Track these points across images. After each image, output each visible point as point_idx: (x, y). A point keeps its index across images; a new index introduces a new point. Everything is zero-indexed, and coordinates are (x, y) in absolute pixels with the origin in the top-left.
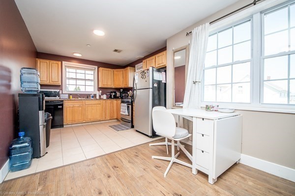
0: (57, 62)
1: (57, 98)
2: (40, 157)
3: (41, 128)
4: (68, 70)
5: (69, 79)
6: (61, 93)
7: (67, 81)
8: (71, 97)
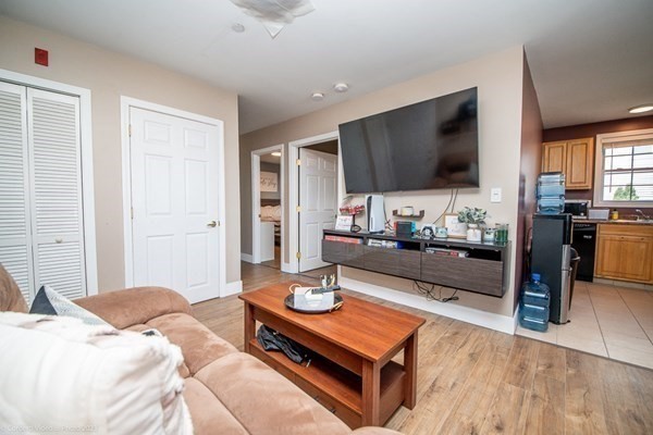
0: (585, 141)
1: (582, 216)
2: (559, 323)
3: (564, 273)
4: (608, 152)
5: (612, 171)
6: (589, 205)
7: (607, 177)
8: (616, 215)
